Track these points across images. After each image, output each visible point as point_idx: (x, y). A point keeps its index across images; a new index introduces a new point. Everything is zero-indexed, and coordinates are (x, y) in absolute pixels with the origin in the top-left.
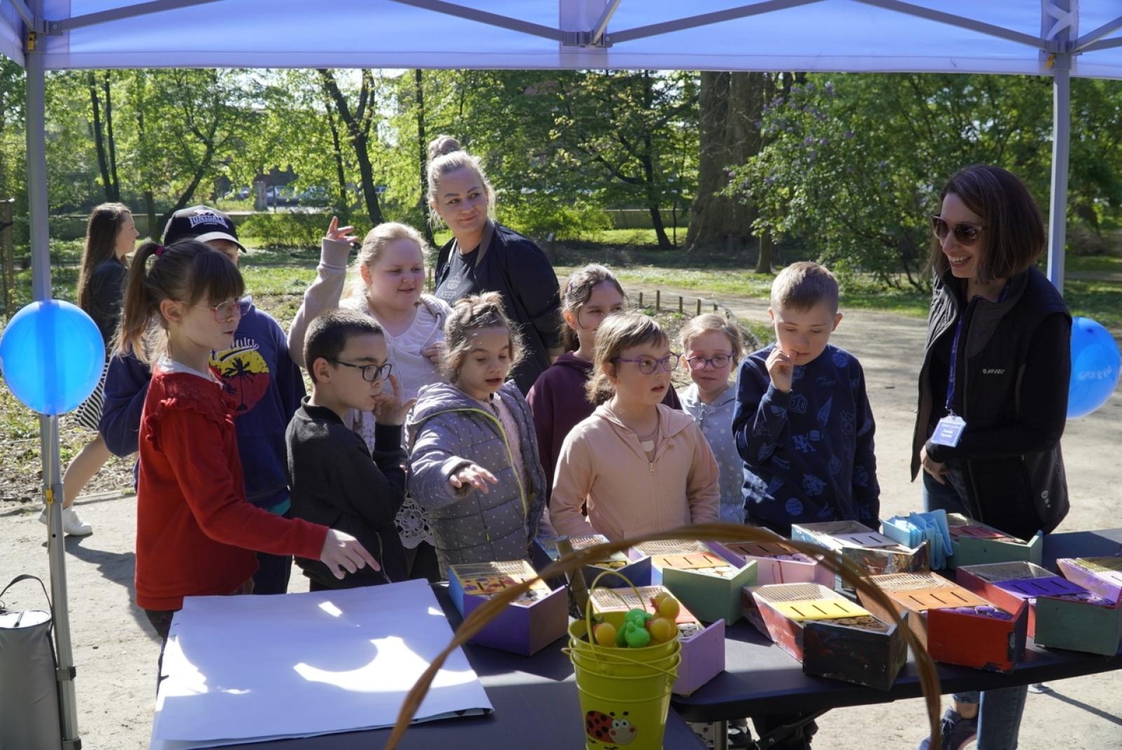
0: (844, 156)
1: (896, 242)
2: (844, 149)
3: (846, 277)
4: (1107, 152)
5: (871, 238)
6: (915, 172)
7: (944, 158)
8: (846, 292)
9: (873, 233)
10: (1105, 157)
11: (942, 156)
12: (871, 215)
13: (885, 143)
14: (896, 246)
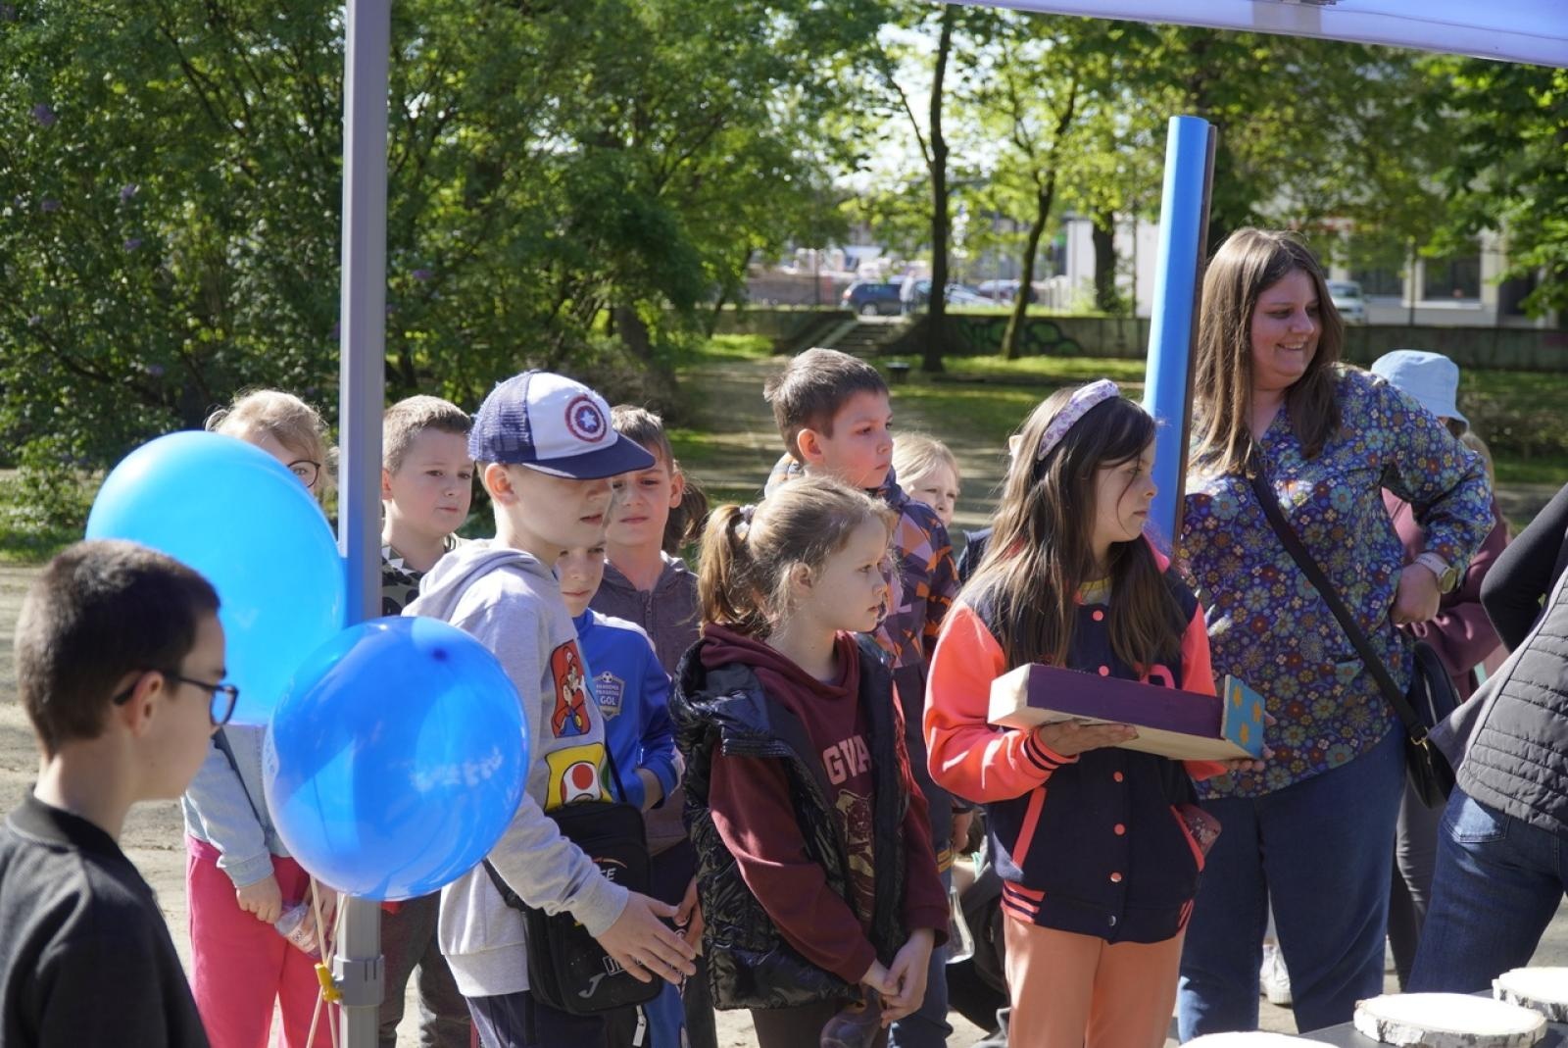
0: (34, 168)
1: (171, 392)
2: (35, 152)
3: (51, 483)
4: (666, 179)
5: (110, 381)
6: (213, 217)
7: (282, 182)
8: (50, 522)
9: (115, 368)
10: (663, 190)
11: (276, 178)
12: (106, 322)
13: (138, 139)
14: (171, 402)
